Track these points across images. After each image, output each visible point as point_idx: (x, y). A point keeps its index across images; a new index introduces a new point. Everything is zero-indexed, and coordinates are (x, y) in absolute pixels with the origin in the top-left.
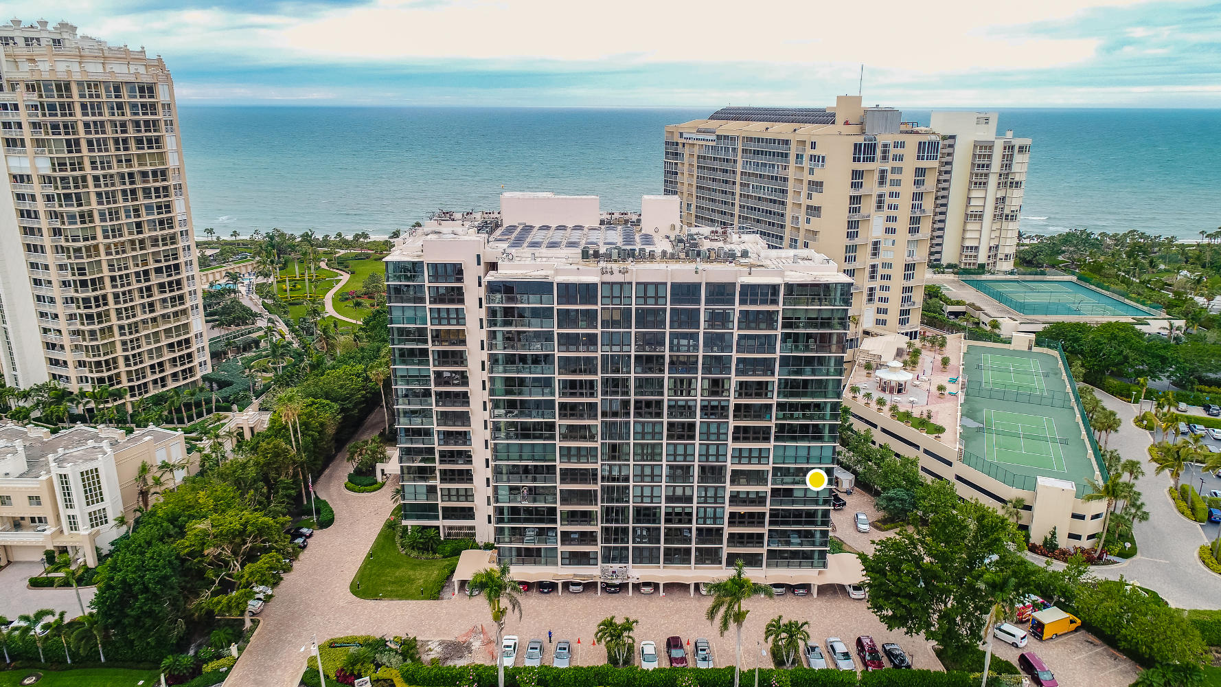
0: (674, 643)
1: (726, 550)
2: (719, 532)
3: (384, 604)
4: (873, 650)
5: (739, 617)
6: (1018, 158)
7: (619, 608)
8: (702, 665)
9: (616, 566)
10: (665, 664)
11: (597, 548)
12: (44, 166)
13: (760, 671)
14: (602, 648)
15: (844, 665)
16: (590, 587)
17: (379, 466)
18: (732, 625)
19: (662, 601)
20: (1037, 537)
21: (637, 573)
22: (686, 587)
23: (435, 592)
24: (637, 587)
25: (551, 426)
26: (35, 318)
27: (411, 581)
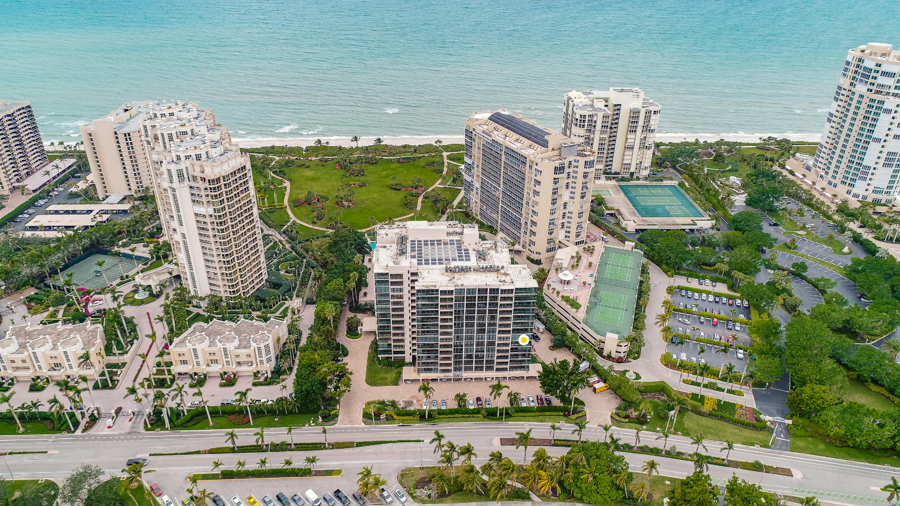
0: (478, 399)
1: (495, 367)
2: (493, 361)
3: (379, 388)
4: (541, 399)
5: (499, 395)
6: (653, 117)
7: (461, 388)
8: (488, 406)
9: (458, 373)
10: (476, 407)
11: (452, 368)
12: (211, 211)
13: (506, 408)
14: (456, 402)
15: (532, 404)
16: (449, 380)
17: (359, 328)
18: (497, 397)
19: (474, 384)
20: (605, 353)
21: (465, 375)
22: (482, 379)
23: (396, 382)
24: (465, 379)
25: (437, 331)
26: (204, 267)
27: (386, 379)
